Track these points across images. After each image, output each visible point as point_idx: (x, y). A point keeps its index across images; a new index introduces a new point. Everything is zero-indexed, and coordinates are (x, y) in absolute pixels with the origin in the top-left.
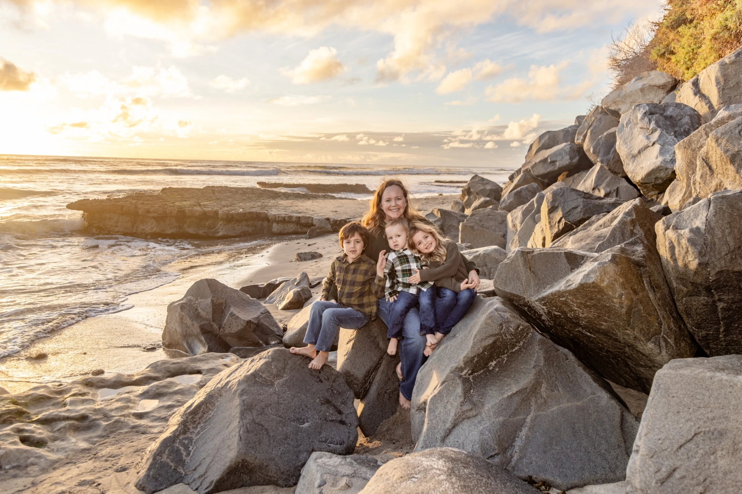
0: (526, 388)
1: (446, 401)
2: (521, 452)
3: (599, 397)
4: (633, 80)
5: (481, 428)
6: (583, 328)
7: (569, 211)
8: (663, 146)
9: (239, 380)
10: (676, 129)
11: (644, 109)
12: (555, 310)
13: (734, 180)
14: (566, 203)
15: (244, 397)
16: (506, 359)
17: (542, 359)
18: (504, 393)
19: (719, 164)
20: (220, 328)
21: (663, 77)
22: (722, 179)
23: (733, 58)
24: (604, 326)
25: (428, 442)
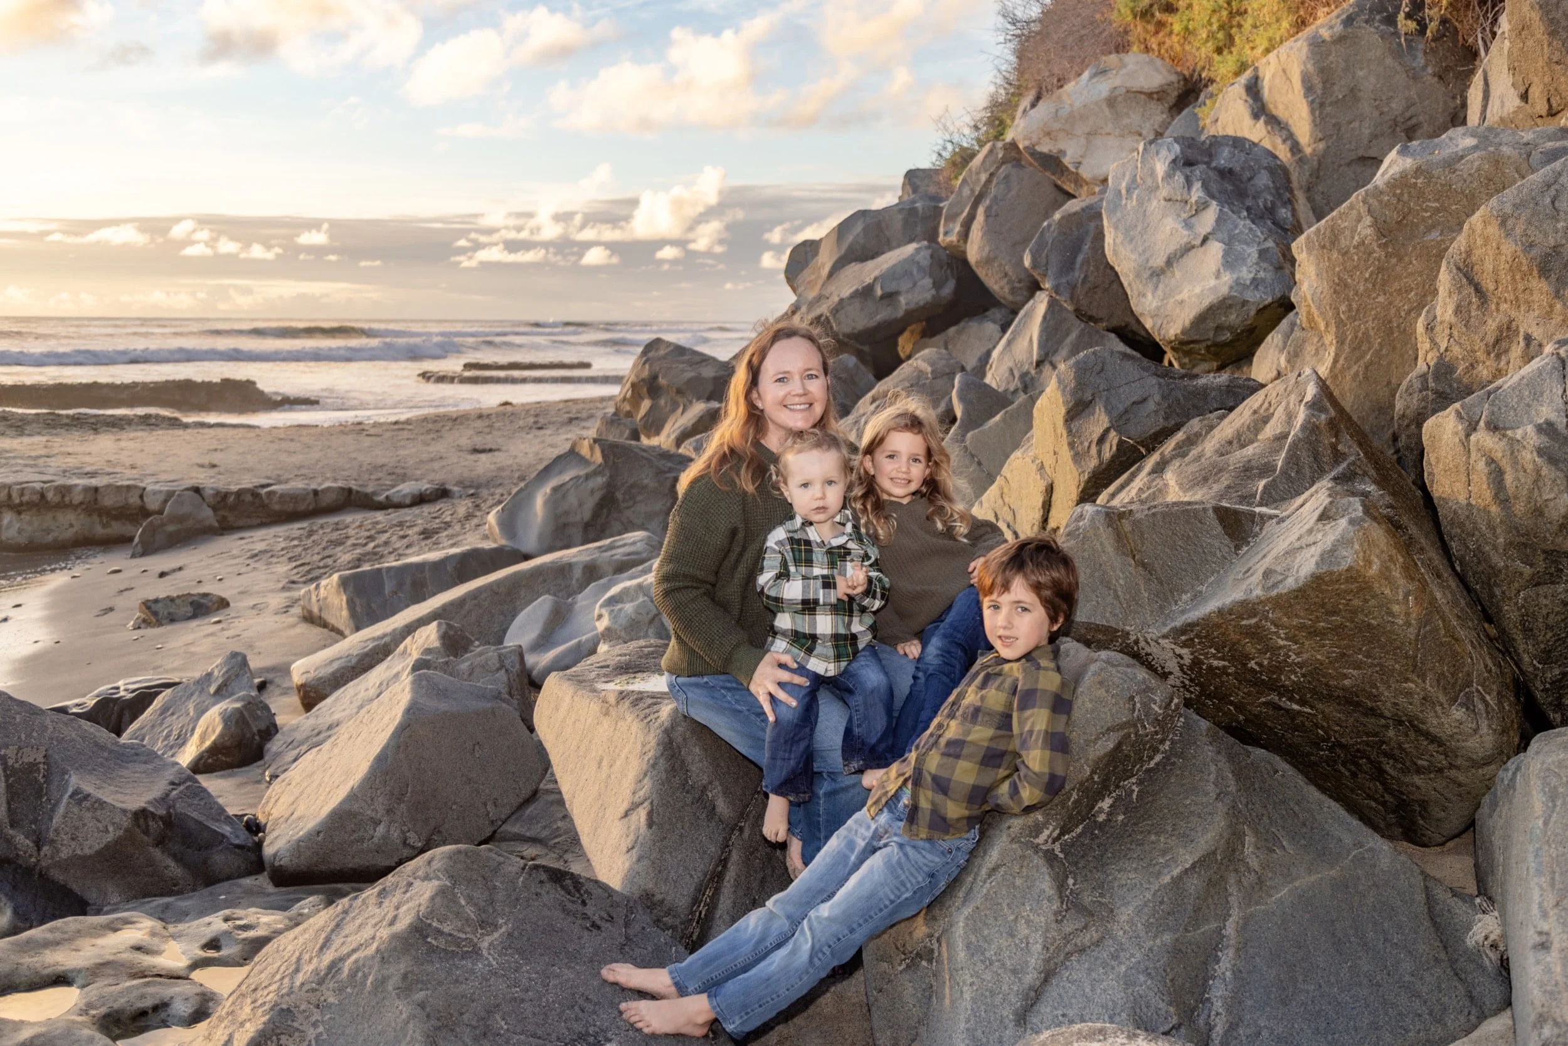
0: (1214, 853)
1: (1012, 917)
2: (1229, 1011)
3: (1371, 850)
4: (1086, 75)
5: (1123, 968)
6: (1281, 695)
7: (1126, 411)
8: (1229, 243)
9: (378, 950)
10: (1249, 202)
11: (1169, 150)
12: (1214, 656)
13: (1549, 314)
14: (1113, 392)
15: (420, 996)
16: (1136, 789)
17: (1230, 775)
18: (1160, 873)
19: (1505, 278)
20: (38, 845)
21: (1157, 70)
22: (1513, 314)
23: (1339, 28)
24: (1352, 677)
25: (979, 1033)
